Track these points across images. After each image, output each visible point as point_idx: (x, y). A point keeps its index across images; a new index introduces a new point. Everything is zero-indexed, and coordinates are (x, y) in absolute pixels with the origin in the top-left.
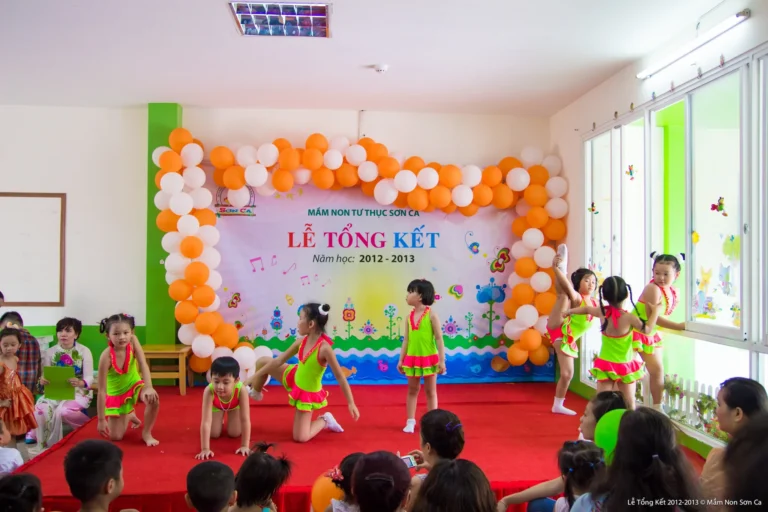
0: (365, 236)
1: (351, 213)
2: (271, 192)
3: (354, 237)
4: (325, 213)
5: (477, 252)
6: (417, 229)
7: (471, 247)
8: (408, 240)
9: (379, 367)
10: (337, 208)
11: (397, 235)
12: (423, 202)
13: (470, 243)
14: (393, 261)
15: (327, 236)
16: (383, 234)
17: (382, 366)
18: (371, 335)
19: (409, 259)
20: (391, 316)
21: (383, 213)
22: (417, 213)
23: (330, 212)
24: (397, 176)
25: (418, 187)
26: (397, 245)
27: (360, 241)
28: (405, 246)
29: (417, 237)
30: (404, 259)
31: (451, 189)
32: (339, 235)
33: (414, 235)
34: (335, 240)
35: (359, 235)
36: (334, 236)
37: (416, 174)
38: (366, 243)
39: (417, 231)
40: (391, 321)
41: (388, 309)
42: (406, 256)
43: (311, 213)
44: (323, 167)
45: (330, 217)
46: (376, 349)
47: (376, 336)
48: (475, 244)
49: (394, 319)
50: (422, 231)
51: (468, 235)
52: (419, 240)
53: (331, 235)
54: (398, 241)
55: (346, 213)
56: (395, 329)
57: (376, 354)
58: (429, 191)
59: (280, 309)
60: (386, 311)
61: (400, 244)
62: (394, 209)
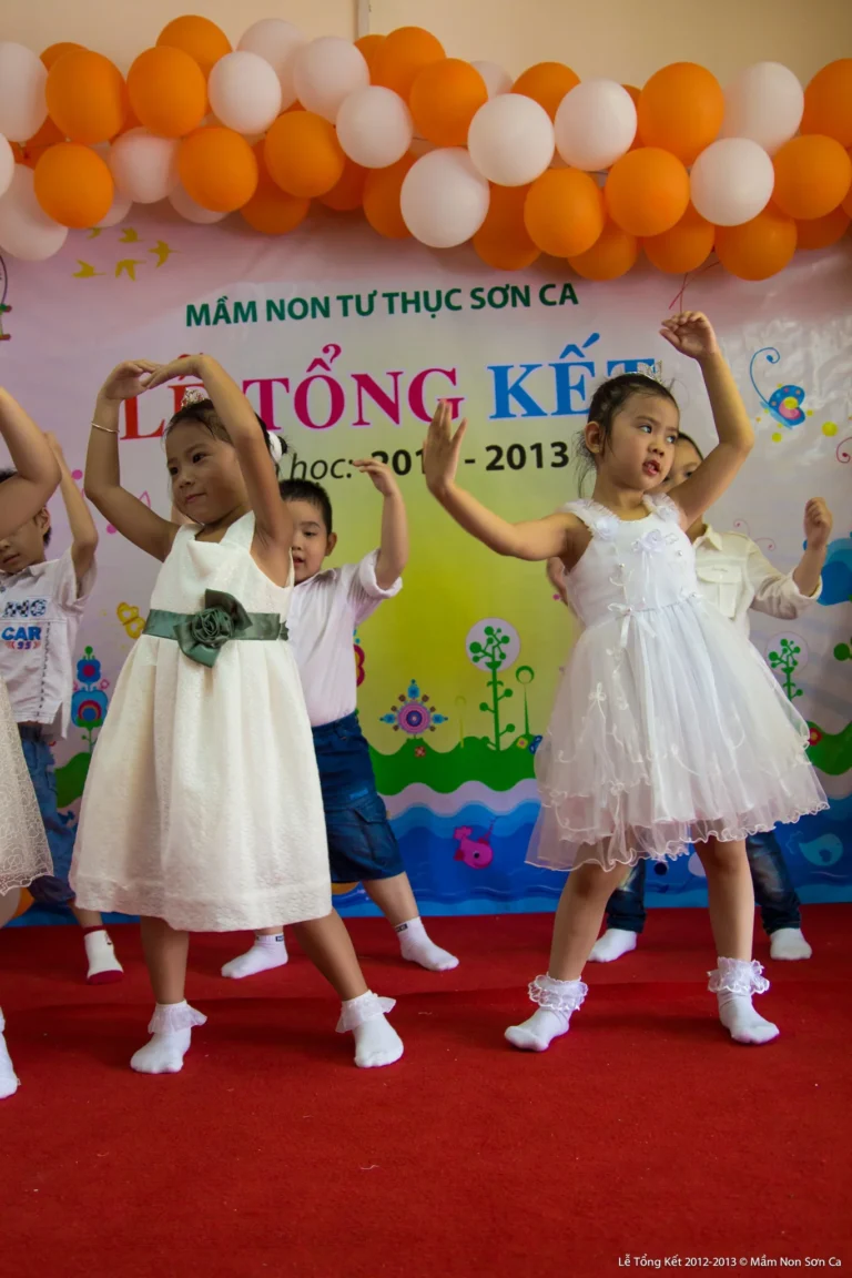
0: (386, 386)
1: (336, 307)
2: (52, 240)
3: (350, 389)
4: (246, 312)
5: (799, 417)
6: (572, 348)
7: (775, 403)
8: (542, 389)
9: (459, 855)
10: (286, 291)
11: (500, 373)
12: (582, 220)
13: (768, 392)
14: (492, 466)
15: (255, 389)
16: (452, 375)
17: (471, 848)
18: (426, 736)
19: (549, 455)
20: (494, 666)
21: (446, 300)
22: (569, 295)
23: (261, 309)
24: (480, 128)
25: (557, 161)
26: (502, 411)
27: (371, 407)
28: (533, 410)
29: (575, 375)
30: (531, 456)
31: (688, 160)
32: (294, 386)
33: (562, 371)
34: (283, 402)
35: (364, 382)
36: (277, 388)
37: (551, 110)
38: (392, 409)
39: (572, 357)
40: (495, 683)
41: (482, 640)
42: (537, 447)
43: (195, 316)
44: (212, 121)
45: (263, 328)
46: (445, 785)
47: (443, 740)
48: (787, 391)
49: (506, 674)
50: (590, 354)
51: (762, 357)
52: (580, 387)
53: (266, 387)
54: (507, 393)
55: (321, 307)
56: (511, 711)
57: (446, 805)
58: (600, 176)
59: (97, 655)
60: (475, 647)
61: (514, 405)
62: (487, 283)
